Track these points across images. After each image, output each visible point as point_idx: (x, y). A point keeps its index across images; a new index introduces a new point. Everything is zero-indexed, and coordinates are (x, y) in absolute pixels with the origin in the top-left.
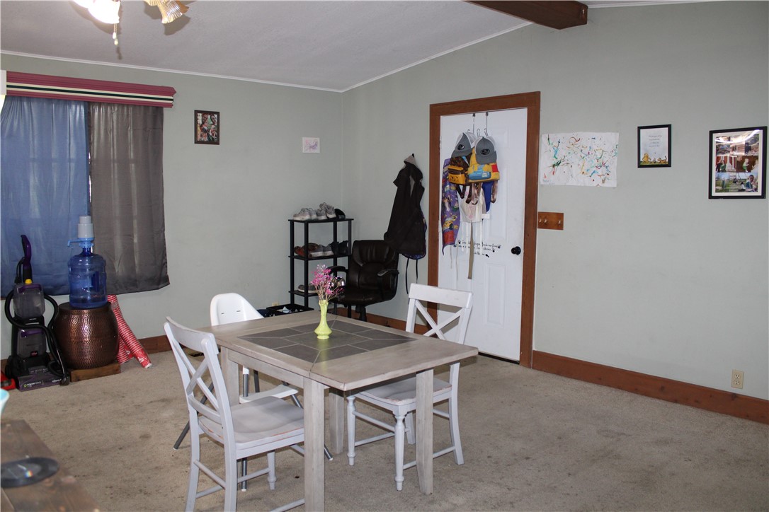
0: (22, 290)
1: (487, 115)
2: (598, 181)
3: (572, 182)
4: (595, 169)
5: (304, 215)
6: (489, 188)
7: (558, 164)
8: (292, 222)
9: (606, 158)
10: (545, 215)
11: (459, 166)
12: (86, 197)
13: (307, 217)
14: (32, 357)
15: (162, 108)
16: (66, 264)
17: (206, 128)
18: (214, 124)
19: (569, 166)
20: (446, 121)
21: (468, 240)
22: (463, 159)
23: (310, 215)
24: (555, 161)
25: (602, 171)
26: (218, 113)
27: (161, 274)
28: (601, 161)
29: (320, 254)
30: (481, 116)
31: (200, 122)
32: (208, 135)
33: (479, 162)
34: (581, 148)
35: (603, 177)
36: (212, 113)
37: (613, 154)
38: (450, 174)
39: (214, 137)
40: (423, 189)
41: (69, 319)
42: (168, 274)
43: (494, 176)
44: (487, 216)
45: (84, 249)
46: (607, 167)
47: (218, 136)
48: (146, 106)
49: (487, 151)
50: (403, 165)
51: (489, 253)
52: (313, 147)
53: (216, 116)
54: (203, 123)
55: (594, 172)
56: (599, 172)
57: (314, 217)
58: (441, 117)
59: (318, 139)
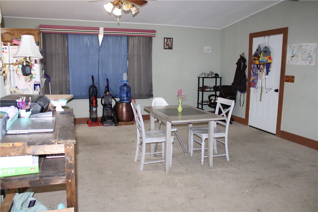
0: (106, 95)
1: (269, 37)
2: (308, 63)
3: (298, 64)
4: (307, 58)
5: (202, 75)
6: (268, 66)
7: (293, 56)
8: (199, 78)
9: (312, 54)
10: (288, 77)
11: (257, 57)
12: (126, 67)
13: (203, 76)
14: (108, 116)
15: (152, 37)
16: (119, 88)
17: (168, 44)
18: (171, 42)
19: (297, 57)
20: (255, 40)
21: (260, 86)
22: (258, 55)
23: (205, 75)
24: (292, 55)
25: (310, 59)
26: (172, 38)
27: (150, 94)
28: (309, 55)
29: (208, 90)
30: (267, 37)
31: (166, 41)
32: (169, 46)
33: (264, 56)
34: (302, 50)
35: (310, 61)
36: (170, 39)
37: (315, 52)
38: (254, 61)
39: (171, 47)
40: (246, 66)
41: (119, 105)
42: (153, 94)
43: (269, 61)
44: (267, 77)
45: (125, 83)
46: (312, 57)
47: (172, 46)
48: (147, 37)
49: (267, 51)
50: (240, 57)
51: (268, 91)
52: (208, 50)
53: (171, 39)
54: (167, 42)
55: (307, 59)
56: (309, 59)
57: (206, 76)
58: (253, 38)
59: (210, 47)
